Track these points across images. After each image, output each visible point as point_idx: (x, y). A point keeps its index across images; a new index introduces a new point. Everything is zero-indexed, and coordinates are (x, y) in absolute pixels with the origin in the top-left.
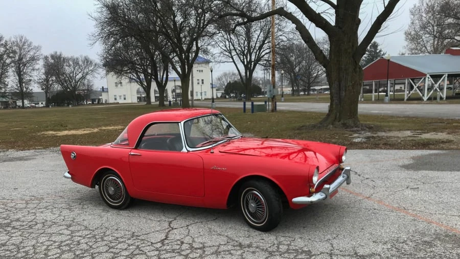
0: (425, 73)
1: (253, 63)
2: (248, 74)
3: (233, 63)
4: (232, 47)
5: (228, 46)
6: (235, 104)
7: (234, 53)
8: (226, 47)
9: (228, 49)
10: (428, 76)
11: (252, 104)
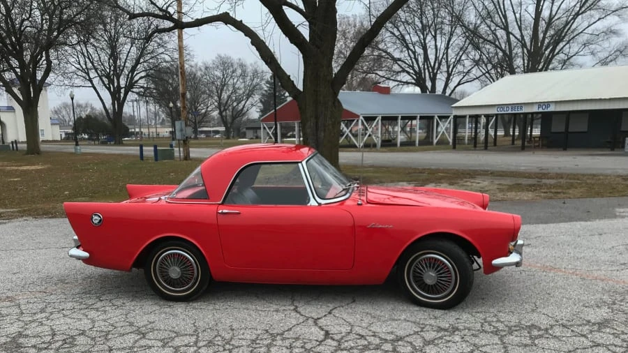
0: (357, 113)
1: (123, 91)
2: (116, 106)
3: (92, 88)
4: (90, 65)
5: (82, 62)
6: (112, 149)
7: (93, 74)
8: (80, 64)
9: (84, 67)
10: (361, 118)
11: (156, 151)
